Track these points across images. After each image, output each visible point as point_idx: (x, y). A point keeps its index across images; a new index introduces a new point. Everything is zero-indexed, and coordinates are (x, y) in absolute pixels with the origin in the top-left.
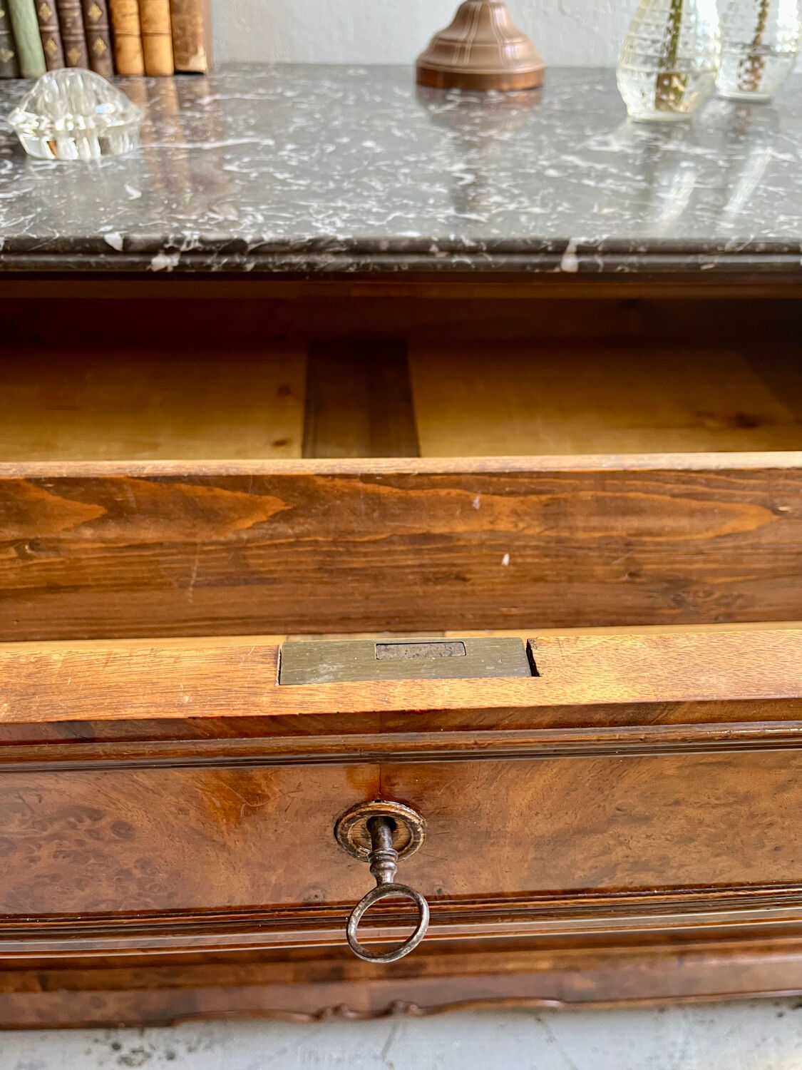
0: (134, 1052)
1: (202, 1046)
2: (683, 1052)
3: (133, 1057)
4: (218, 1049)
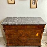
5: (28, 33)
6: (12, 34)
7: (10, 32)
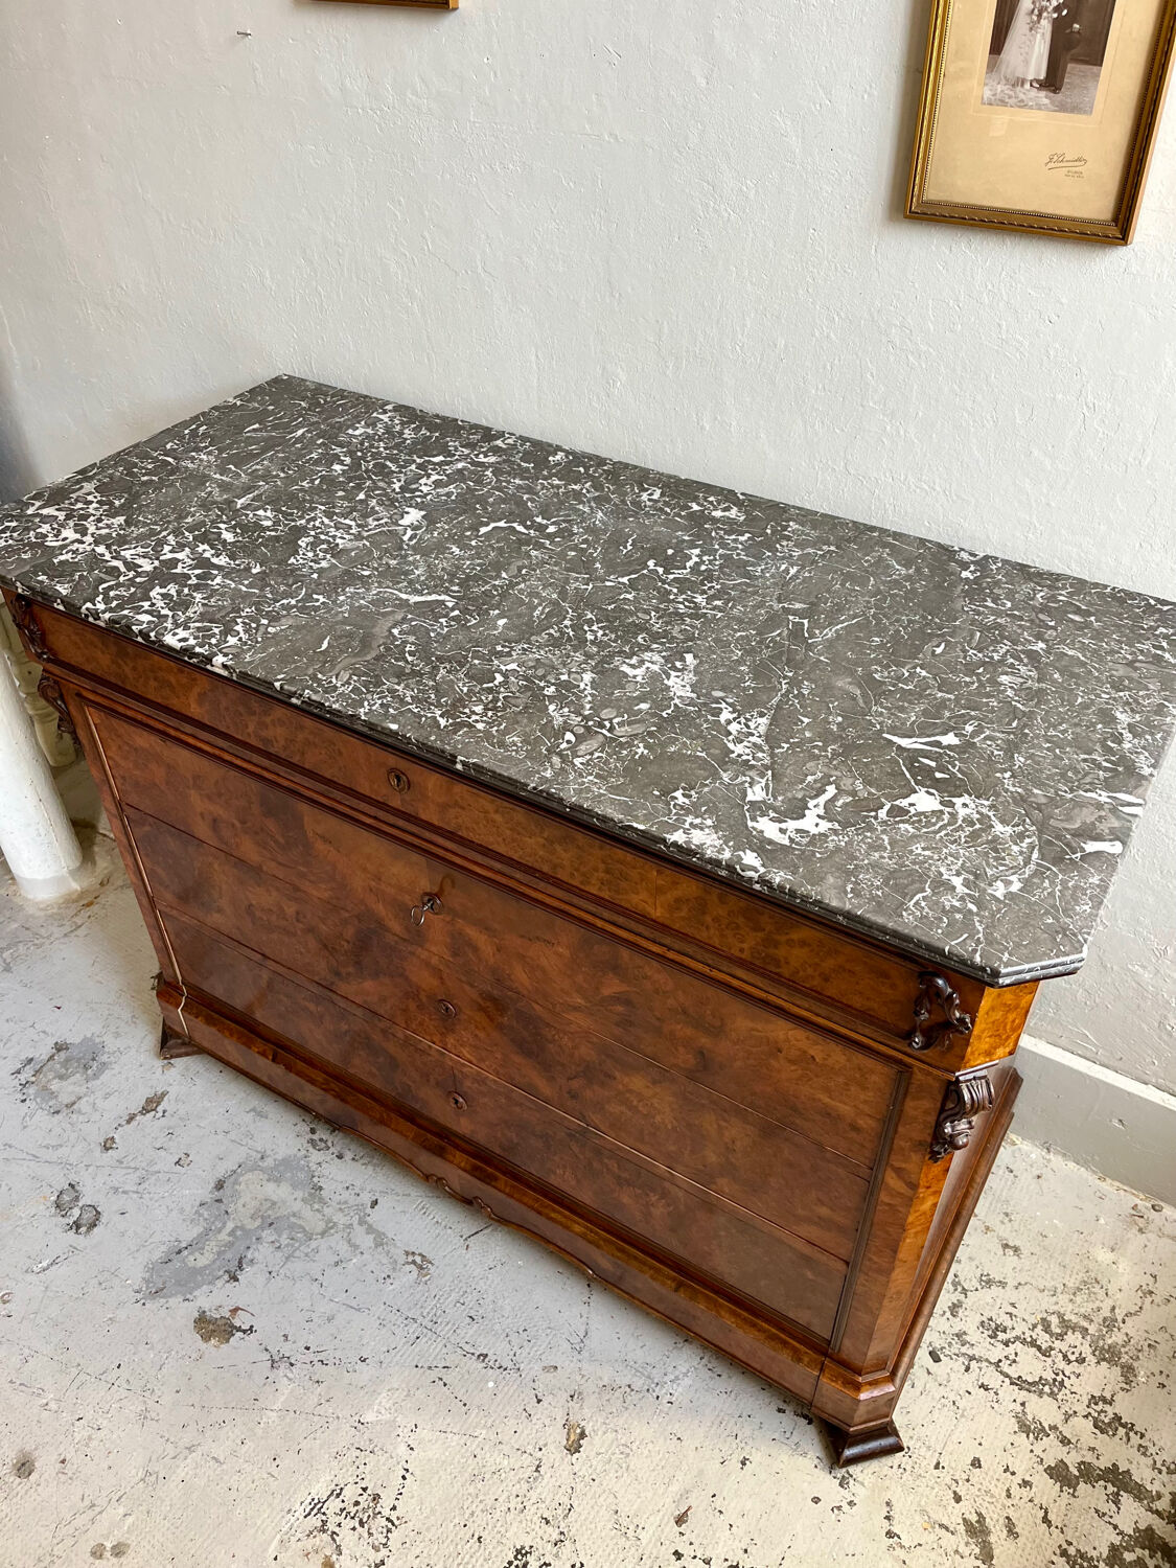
0: (321, 1140)
1: (362, 1161)
2: (677, 1378)
3: (319, 1143)
4: (370, 1168)
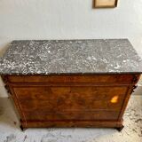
5: (83, 96)
6: (33, 97)
7: (26, 93)
